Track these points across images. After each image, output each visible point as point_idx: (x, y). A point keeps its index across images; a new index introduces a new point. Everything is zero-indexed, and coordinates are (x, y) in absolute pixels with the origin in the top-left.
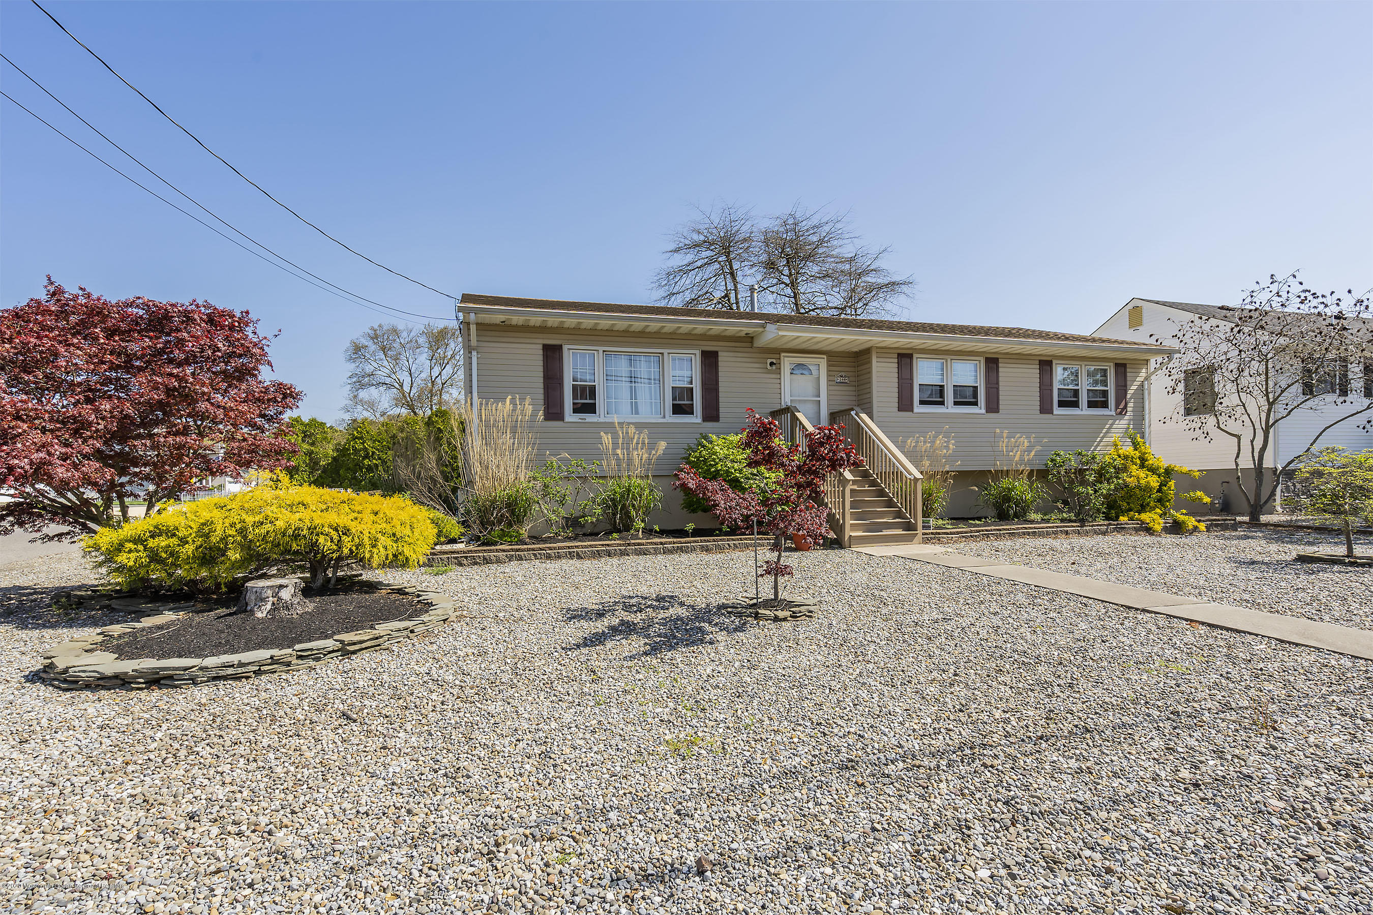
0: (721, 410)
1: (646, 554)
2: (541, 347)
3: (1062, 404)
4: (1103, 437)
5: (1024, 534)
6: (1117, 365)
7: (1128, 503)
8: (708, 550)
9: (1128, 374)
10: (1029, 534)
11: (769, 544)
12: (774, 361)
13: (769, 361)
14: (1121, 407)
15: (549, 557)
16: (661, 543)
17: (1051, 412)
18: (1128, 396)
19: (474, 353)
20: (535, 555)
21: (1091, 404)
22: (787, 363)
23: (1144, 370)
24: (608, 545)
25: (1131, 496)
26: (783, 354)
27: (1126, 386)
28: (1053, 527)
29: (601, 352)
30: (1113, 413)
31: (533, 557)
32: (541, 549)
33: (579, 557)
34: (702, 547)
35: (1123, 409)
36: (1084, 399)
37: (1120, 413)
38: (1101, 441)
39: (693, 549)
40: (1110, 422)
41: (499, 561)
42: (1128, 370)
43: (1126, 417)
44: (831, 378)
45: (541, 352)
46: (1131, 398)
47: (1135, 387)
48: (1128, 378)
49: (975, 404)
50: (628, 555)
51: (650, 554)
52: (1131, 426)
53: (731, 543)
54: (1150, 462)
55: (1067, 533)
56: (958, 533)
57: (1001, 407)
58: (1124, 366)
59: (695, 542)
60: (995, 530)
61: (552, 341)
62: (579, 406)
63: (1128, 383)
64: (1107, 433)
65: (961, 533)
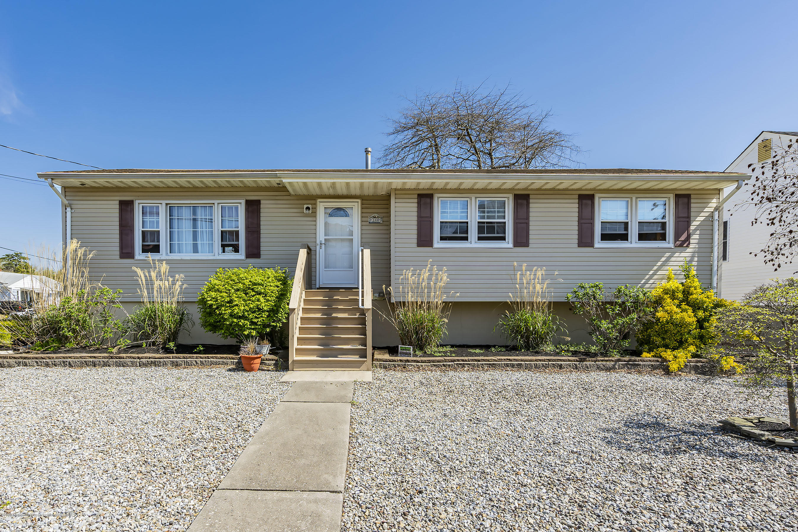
0: (262, 248)
1: (124, 366)
2: (118, 202)
3: (605, 237)
4: (657, 270)
5: (507, 365)
6: (678, 197)
7: (664, 339)
8: (176, 365)
9: (692, 205)
10: (513, 366)
11: (232, 363)
12: (310, 206)
13: (305, 206)
14: (683, 238)
15: (47, 365)
16: (139, 358)
17: (591, 244)
18: (692, 228)
19: (69, 209)
20: (37, 362)
21: (642, 237)
22: (321, 206)
23: (714, 200)
24: (95, 357)
25: (666, 332)
26: (319, 200)
27: (689, 217)
28: (544, 360)
29: (164, 205)
30: (672, 245)
31: (35, 364)
32: (43, 358)
33: (71, 366)
34: (173, 362)
35: (684, 242)
36: (634, 232)
37: (681, 245)
38: (654, 274)
39: (165, 364)
40: (667, 255)
41: (10, 366)
42: (692, 201)
43: (688, 250)
44: (364, 219)
45: (118, 206)
46: (696, 230)
47: (702, 219)
48: (692, 210)
49: (503, 239)
50: (109, 366)
51: (128, 366)
52: (696, 259)
53: (198, 361)
54: (694, 296)
55: (561, 367)
56: (429, 361)
57: (531, 241)
58: (688, 197)
59: (168, 358)
60: (473, 360)
61: (126, 198)
62: (151, 247)
63: (692, 214)
64: (662, 266)
65: (433, 361)
